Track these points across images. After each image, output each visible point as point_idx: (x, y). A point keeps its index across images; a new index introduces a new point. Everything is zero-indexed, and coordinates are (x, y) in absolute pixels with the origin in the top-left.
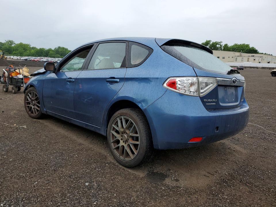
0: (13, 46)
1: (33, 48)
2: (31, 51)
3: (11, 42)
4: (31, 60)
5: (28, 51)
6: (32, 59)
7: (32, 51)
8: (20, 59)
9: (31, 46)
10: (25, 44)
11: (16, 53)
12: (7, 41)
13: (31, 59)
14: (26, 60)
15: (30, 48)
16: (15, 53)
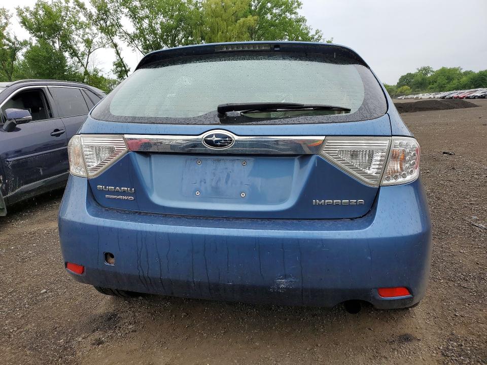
0: (429, 75)
1: (466, 73)
2: (461, 80)
3: (426, 70)
4: (452, 98)
5: (455, 81)
6: (455, 95)
7: (464, 79)
8: (434, 98)
9: (463, 71)
10: (450, 69)
11: (433, 88)
12: (420, 69)
13: (451, 96)
14: (443, 98)
15: (460, 74)
16: (431, 88)
